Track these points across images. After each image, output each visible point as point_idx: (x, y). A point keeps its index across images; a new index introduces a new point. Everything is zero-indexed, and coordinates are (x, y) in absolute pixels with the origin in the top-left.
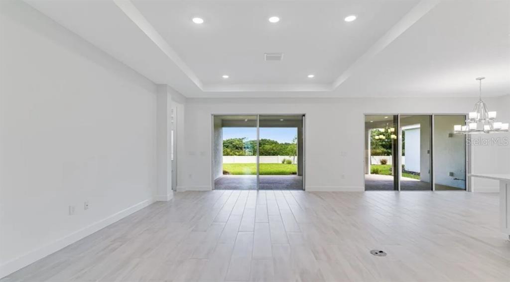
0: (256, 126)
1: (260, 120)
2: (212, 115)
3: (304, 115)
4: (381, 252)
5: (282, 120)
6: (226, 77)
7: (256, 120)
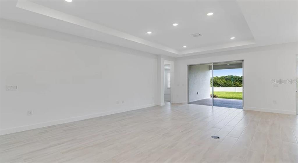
0: (211, 69)
1: (214, 66)
2: (188, 65)
3: (243, 61)
4: (218, 137)
5: (228, 64)
6: (185, 47)
7: (211, 66)
